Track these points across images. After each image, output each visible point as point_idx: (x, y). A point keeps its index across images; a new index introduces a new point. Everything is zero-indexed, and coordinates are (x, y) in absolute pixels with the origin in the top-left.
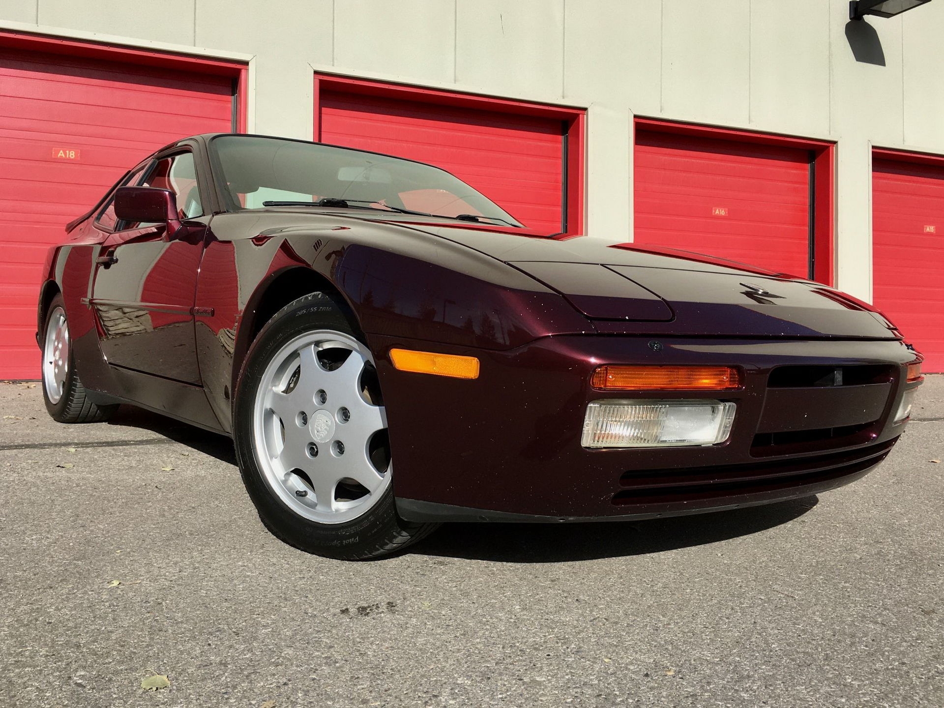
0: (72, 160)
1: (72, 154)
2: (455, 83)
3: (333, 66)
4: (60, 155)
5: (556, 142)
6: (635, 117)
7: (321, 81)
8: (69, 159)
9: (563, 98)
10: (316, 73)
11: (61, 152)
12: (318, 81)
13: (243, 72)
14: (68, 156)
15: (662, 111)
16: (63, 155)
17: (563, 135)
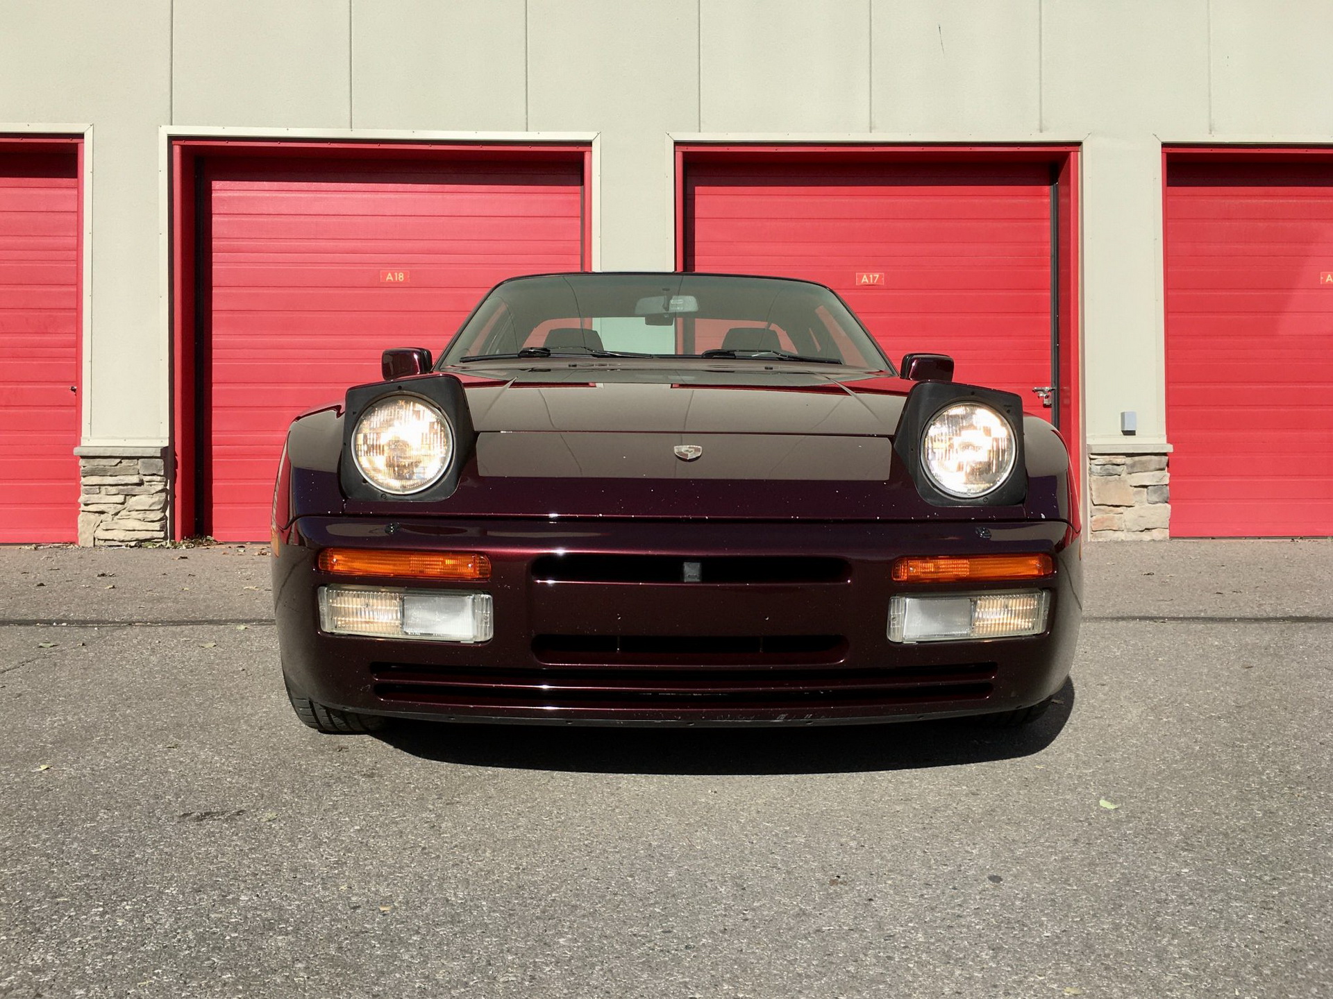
0: (401, 283)
1: (401, 277)
2: (871, 132)
3: (700, 131)
4: (388, 278)
5: (1041, 195)
6: (1164, 145)
7: (684, 153)
8: (398, 282)
9: (1041, 131)
10: (677, 144)
11: (390, 274)
12: (680, 155)
13: (587, 156)
14: (396, 279)
15: (1213, 132)
16: (391, 278)
17: (1050, 184)
